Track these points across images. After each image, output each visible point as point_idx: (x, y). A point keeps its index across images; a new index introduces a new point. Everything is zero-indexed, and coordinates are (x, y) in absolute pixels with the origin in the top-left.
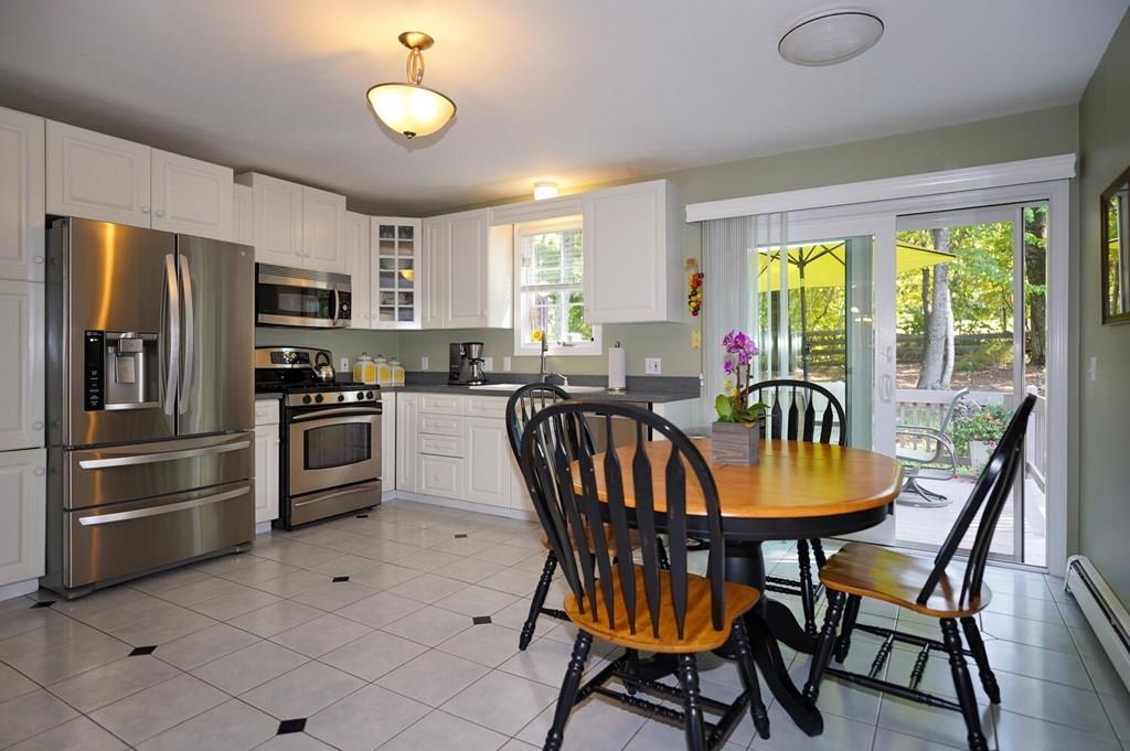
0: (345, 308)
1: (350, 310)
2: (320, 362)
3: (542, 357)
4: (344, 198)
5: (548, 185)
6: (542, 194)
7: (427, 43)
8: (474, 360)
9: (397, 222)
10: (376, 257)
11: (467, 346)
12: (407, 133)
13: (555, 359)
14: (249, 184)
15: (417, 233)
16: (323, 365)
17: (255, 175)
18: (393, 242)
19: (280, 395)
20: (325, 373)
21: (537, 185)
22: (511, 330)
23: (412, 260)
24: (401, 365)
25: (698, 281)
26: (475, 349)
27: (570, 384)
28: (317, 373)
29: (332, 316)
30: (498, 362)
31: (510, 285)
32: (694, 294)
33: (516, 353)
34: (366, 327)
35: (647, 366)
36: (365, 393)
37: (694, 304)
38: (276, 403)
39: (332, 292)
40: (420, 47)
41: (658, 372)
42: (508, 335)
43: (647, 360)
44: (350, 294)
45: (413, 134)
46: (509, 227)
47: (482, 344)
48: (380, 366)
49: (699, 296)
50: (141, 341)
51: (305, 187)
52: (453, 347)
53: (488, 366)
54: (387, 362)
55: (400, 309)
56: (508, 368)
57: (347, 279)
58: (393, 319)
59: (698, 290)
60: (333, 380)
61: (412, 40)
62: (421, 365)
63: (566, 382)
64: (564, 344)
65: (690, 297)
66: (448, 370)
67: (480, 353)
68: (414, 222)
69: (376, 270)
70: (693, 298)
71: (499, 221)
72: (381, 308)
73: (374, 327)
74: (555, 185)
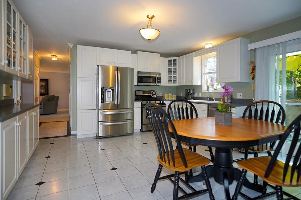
0: (159, 81)
1: (160, 81)
2: (153, 94)
3: (208, 93)
4: (159, 54)
5: (209, 44)
6: (207, 47)
7: (153, 17)
8: (191, 93)
9: (172, 58)
10: (168, 68)
11: (190, 89)
12: (149, 39)
13: (212, 93)
14: (137, 54)
15: (177, 61)
16: (154, 94)
17: (138, 52)
18: (172, 64)
19: (141, 101)
20: (154, 96)
21: (206, 44)
22: (201, 85)
23: (176, 68)
24: (175, 95)
25: (254, 69)
26: (191, 91)
27: (215, 101)
28: (152, 96)
29: (156, 83)
30: (198, 94)
31: (200, 73)
32: (252, 72)
33: (202, 92)
34: (165, 85)
35: (238, 96)
36: (162, 101)
37: (252, 76)
38: (141, 103)
39: (156, 77)
40: (152, 18)
41: (241, 98)
42: (200, 87)
43: (238, 94)
44: (160, 77)
45: (150, 39)
46: (200, 56)
47: (193, 89)
48: (169, 95)
49: (254, 73)
50: (111, 89)
51: (150, 53)
52: (186, 90)
53: (196, 95)
54: (172, 94)
55: (173, 80)
56: (200, 96)
57: (160, 74)
58: (172, 83)
59: (254, 71)
60: (156, 98)
61: (150, 17)
62: (180, 95)
63: (214, 100)
64: (214, 89)
65: (251, 74)
66: (185, 96)
67: (193, 91)
68: (177, 58)
69: (168, 71)
70: (252, 74)
71: (196, 56)
72: (169, 80)
73: (167, 85)
74: (211, 44)
